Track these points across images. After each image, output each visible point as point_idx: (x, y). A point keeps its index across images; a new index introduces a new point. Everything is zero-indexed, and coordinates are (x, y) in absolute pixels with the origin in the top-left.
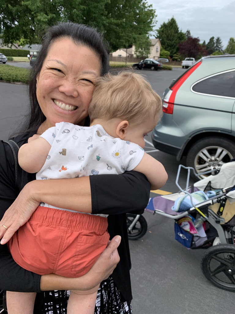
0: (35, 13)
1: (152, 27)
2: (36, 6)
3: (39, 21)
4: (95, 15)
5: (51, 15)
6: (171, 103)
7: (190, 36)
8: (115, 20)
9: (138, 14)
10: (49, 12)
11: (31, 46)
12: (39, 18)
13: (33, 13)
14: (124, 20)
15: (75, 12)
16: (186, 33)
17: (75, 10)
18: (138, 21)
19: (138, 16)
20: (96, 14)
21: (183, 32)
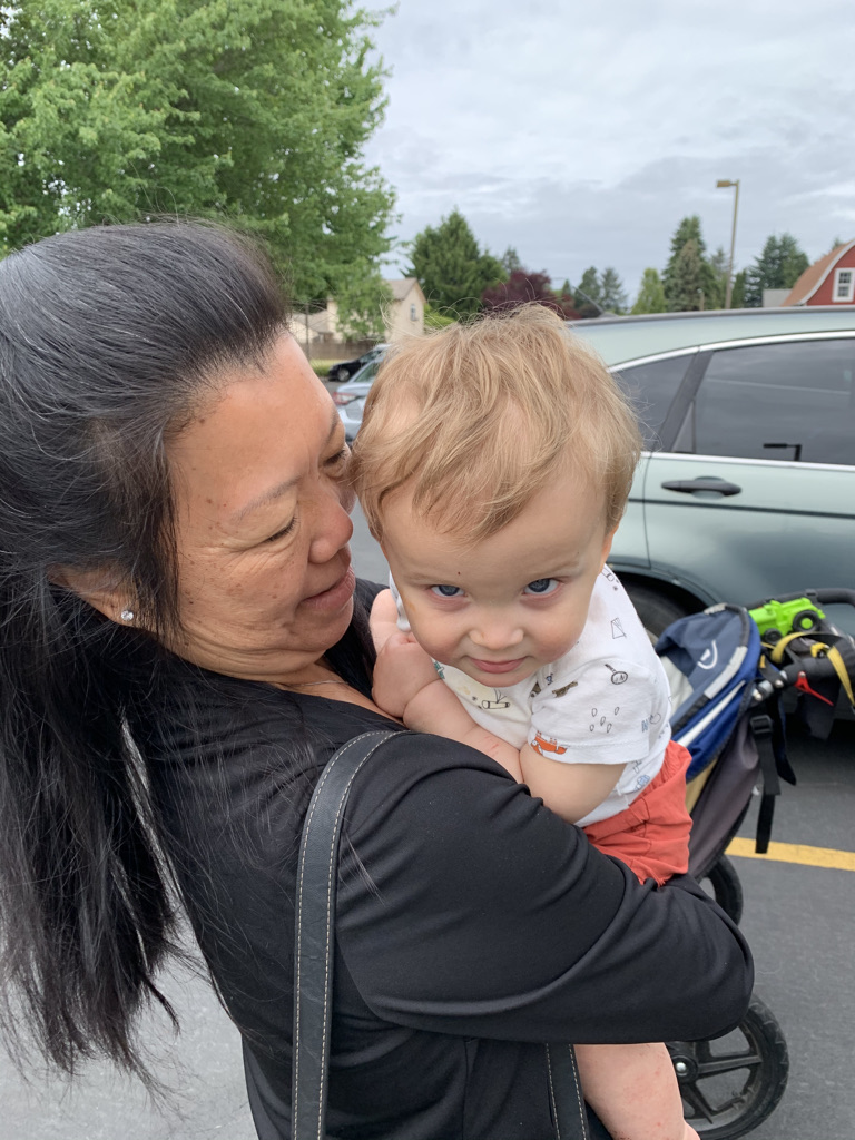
5: (20, 210)
7: (519, 266)
9: (333, 201)
10: (12, 200)
14: (285, 217)
15: (109, 200)
16: (504, 259)
17: (110, 191)
18: (338, 223)
19: (335, 209)
21: (492, 254)
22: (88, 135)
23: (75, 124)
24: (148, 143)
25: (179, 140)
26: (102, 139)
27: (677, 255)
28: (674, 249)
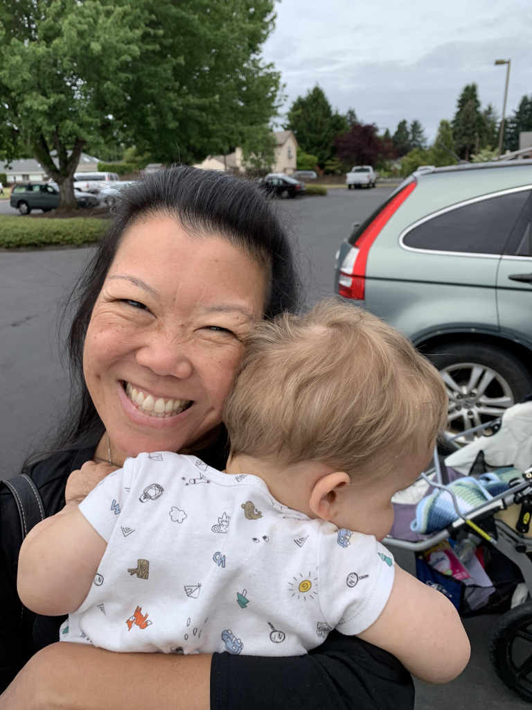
0: (19, 95)
1: (277, 107)
2: (21, 79)
3: (29, 110)
4: (152, 91)
5: (55, 96)
6: (359, 276)
8: (198, 98)
9: (244, 84)
10: (51, 91)
11: (11, 165)
12: (28, 103)
13: (13, 94)
14: (217, 97)
15: (108, 88)
17: (109, 83)
18: (247, 99)
19: (244, 89)
20: (154, 89)
22: (96, 47)
23: (88, 40)
24: (132, 51)
25: (150, 47)
26: (104, 49)
27: (461, 111)
28: (459, 106)
